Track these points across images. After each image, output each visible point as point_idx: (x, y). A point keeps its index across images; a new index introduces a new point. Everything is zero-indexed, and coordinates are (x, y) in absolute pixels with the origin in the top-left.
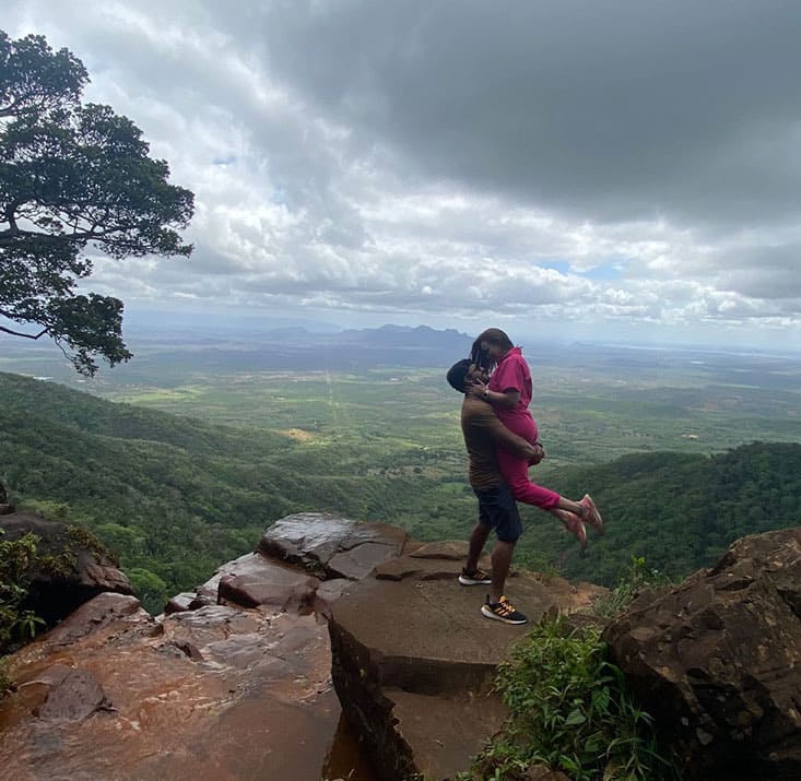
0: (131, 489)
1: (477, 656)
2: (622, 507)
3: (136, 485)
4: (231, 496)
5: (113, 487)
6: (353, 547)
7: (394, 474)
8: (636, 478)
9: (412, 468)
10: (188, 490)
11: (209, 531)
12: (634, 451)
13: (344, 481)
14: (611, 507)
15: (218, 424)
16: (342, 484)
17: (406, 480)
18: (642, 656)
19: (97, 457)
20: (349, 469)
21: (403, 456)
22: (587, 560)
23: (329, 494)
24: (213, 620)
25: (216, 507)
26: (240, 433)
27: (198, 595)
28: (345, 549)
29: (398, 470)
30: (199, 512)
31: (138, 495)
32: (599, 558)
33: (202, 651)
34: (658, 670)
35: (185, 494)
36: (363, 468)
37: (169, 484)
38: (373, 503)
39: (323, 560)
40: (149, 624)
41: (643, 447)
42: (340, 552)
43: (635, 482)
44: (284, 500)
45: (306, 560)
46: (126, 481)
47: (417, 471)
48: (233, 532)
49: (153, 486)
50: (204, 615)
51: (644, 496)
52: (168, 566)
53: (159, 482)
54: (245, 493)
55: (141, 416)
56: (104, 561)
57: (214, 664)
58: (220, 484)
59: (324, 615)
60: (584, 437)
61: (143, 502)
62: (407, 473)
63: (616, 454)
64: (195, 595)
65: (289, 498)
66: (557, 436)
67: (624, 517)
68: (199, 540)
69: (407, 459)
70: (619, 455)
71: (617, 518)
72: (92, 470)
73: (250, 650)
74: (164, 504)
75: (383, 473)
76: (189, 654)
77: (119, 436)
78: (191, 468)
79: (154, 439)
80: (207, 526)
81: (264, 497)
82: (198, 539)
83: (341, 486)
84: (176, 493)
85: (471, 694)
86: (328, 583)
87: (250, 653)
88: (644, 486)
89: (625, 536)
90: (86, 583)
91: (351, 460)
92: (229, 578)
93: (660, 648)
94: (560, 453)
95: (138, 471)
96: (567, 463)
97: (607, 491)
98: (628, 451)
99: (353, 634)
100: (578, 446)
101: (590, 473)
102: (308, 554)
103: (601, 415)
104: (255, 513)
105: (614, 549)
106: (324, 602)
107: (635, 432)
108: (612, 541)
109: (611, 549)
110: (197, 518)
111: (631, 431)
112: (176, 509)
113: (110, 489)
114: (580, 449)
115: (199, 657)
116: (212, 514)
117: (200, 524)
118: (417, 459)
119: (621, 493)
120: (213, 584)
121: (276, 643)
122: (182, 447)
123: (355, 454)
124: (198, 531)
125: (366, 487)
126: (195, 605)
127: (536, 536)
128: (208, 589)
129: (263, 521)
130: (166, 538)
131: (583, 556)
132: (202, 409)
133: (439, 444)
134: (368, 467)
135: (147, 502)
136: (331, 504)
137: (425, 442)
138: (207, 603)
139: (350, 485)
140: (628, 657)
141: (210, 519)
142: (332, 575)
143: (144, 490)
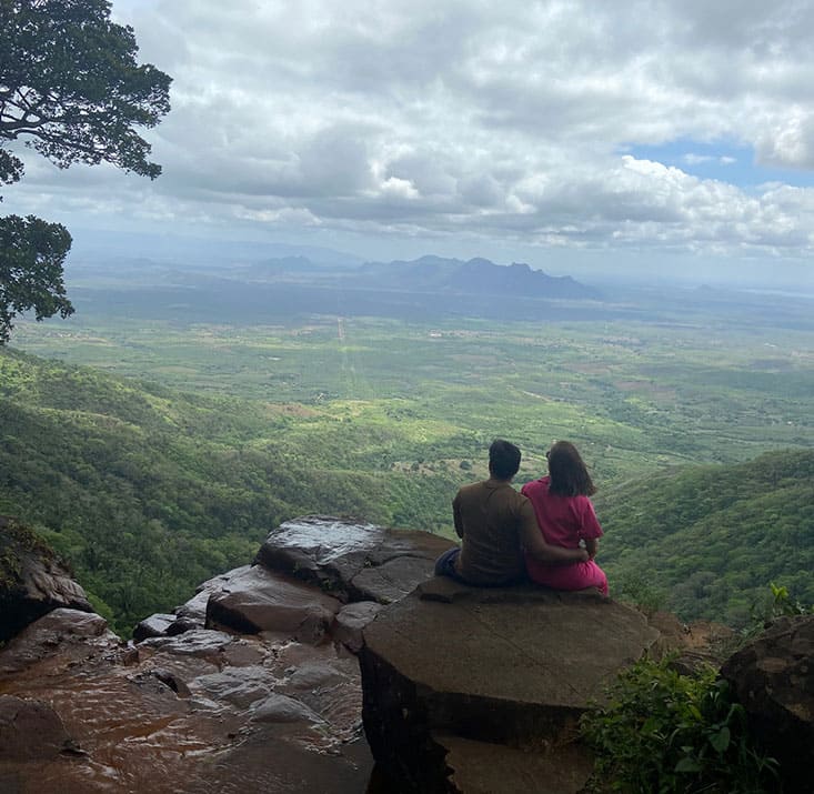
0: (66, 479)
1: (555, 697)
2: (761, 527)
3: (73, 474)
4: (203, 493)
5: (41, 476)
6: (385, 561)
7: (431, 469)
8: (784, 487)
9: (457, 462)
10: (143, 483)
11: (173, 541)
12: (783, 447)
13: (359, 478)
14: (745, 525)
15: (185, 392)
16: (358, 481)
17: (448, 478)
18: (770, 691)
19: (18, 434)
20: (368, 461)
21: (445, 446)
22: (706, 600)
23: (340, 495)
24: (201, 647)
25: (182, 507)
26: (216, 406)
27: (179, 616)
28: (374, 564)
29: (437, 465)
30: (158, 514)
31: (76, 487)
32: (724, 599)
33: (190, 685)
34: (788, 707)
35: (141, 489)
36: (387, 459)
37: (119, 473)
38: (401, 510)
39: (347, 576)
40: (120, 649)
41: (796, 440)
42: (366, 566)
43: (782, 492)
44: (277, 501)
45: (321, 576)
46: (59, 467)
47: (464, 466)
48: (206, 541)
49: (97, 476)
50: (190, 641)
51: (796, 512)
52: (114, 586)
53: (103, 470)
54: (222, 490)
55: (79, 378)
56: (54, 568)
57: (208, 702)
58: (189, 475)
59: (347, 647)
60: (708, 425)
61: (83, 498)
62: (450, 469)
63: (755, 451)
64: (174, 618)
65: (283, 498)
66: (668, 421)
67: (764, 541)
68: (159, 553)
69: (450, 449)
70: (760, 452)
71: (753, 542)
72: (11, 451)
73: (253, 685)
74: (111, 501)
75: (416, 468)
76: (174, 687)
77: (49, 405)
78: (147, 452)
79: (98, 411)
80: (168, 533)
81: (249, 495)
82: (158, 549)
83: (356, 484)
84: (128, 487)
85: (546, 743)
86: (352, 606)
87: (252, 690)
88: (796, 497)
89: (763, 568)
90: (32, 596)
91: (370, 449)
92: (220, 595)
93: (794, 682)
94: (673, 446)
95: (75, 454)
96: (683, 462)
97: (740, 503)
98: (774, 447)
99: (393, 664)
100: (700, 436)
101: (717, 477)
102: (325, 568)
103: (736, 395)
104: (235, 517)
105: (748, 587)
106: (348, 630)
107: (786, 419)
108: (745, 576)
109: (743, 587)
110: (156, 523)
111: (779, 418)
112: (126, 509)
113: (36, 478)
114: (704, 442)
115: (187, 692)
116: (177, 517)
117: (160, 530)
118: (464, 450)
119: (760, 505)
120: (198, 603)
121: (285, 679)
122: (135, 422)
123: (375, 439)
124: (158, 540)
125: (392, 488)
126: (175, 630)
127: (632, 564)
128: (191, 609)
129: (246, 529)
130: (113, 548)
131: (701, 594)
132: (165, 371)
133: (497, 429)
134: (395, 459)
135: (88, 498)
136: (342, 508)
137: (475, 425)
138: (193, 626)
139: (369, 484)
140: (752, 694)
141: (174, 525)
142: (357, 595)
143: (83, 481)
